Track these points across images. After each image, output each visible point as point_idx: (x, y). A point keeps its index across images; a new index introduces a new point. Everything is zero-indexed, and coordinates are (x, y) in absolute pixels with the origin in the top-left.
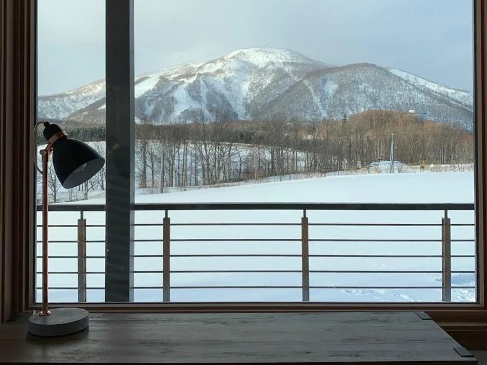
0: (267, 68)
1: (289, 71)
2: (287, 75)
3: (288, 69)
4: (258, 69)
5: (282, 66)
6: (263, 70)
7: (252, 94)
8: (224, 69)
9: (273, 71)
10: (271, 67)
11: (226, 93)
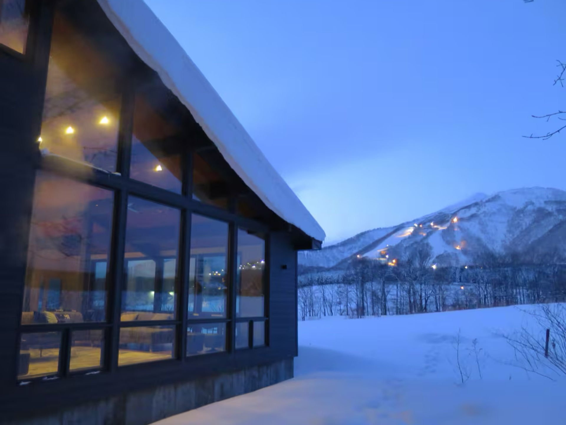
0: (526, 209)
1: (552, 209)
2: (550, 214)
3: (550, 208)
4: (516, 210)
5: (543, 205)
6: (522, 211)
7: (511, 235)
8: (479, 213)
9: (534, 211)
10: (530, 207)
11: (482, 236)
